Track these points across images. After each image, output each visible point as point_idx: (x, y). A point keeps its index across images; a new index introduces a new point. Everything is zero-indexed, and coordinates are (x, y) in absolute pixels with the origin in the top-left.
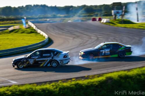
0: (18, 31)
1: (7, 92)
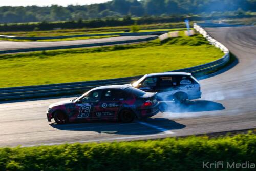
1: (156, 150)
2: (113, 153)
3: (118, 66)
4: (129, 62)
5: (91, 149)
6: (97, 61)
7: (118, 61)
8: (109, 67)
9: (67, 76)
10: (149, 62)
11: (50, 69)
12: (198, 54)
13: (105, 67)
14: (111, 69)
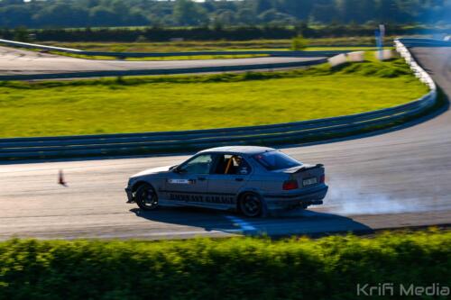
0: (358, 67)
1: (169, 256)
2: (89, 259)
3: (237, 108)
4: (258, 103)
5: (52, 250)
6: (205, 98)
7: (243, 99)
8: (221, 109)
9: (140, 122)
10: (292, 104)
11: (119, 108)
12: (384, 92)
13: (213, 109)
14: (223, 112)
